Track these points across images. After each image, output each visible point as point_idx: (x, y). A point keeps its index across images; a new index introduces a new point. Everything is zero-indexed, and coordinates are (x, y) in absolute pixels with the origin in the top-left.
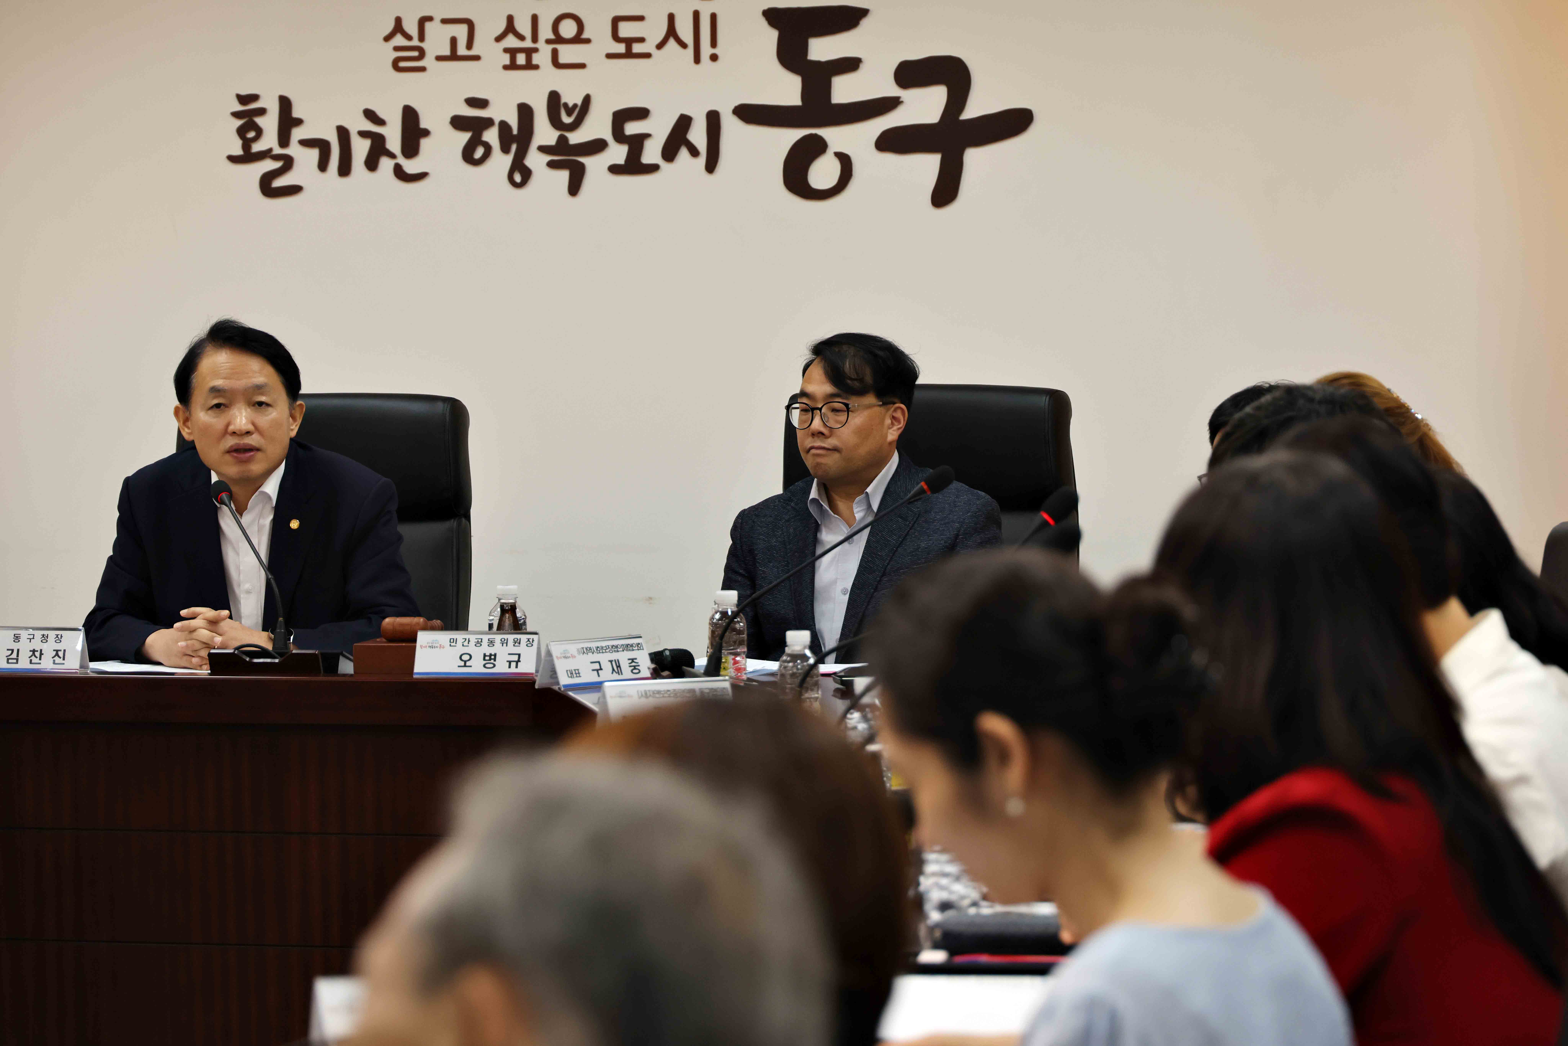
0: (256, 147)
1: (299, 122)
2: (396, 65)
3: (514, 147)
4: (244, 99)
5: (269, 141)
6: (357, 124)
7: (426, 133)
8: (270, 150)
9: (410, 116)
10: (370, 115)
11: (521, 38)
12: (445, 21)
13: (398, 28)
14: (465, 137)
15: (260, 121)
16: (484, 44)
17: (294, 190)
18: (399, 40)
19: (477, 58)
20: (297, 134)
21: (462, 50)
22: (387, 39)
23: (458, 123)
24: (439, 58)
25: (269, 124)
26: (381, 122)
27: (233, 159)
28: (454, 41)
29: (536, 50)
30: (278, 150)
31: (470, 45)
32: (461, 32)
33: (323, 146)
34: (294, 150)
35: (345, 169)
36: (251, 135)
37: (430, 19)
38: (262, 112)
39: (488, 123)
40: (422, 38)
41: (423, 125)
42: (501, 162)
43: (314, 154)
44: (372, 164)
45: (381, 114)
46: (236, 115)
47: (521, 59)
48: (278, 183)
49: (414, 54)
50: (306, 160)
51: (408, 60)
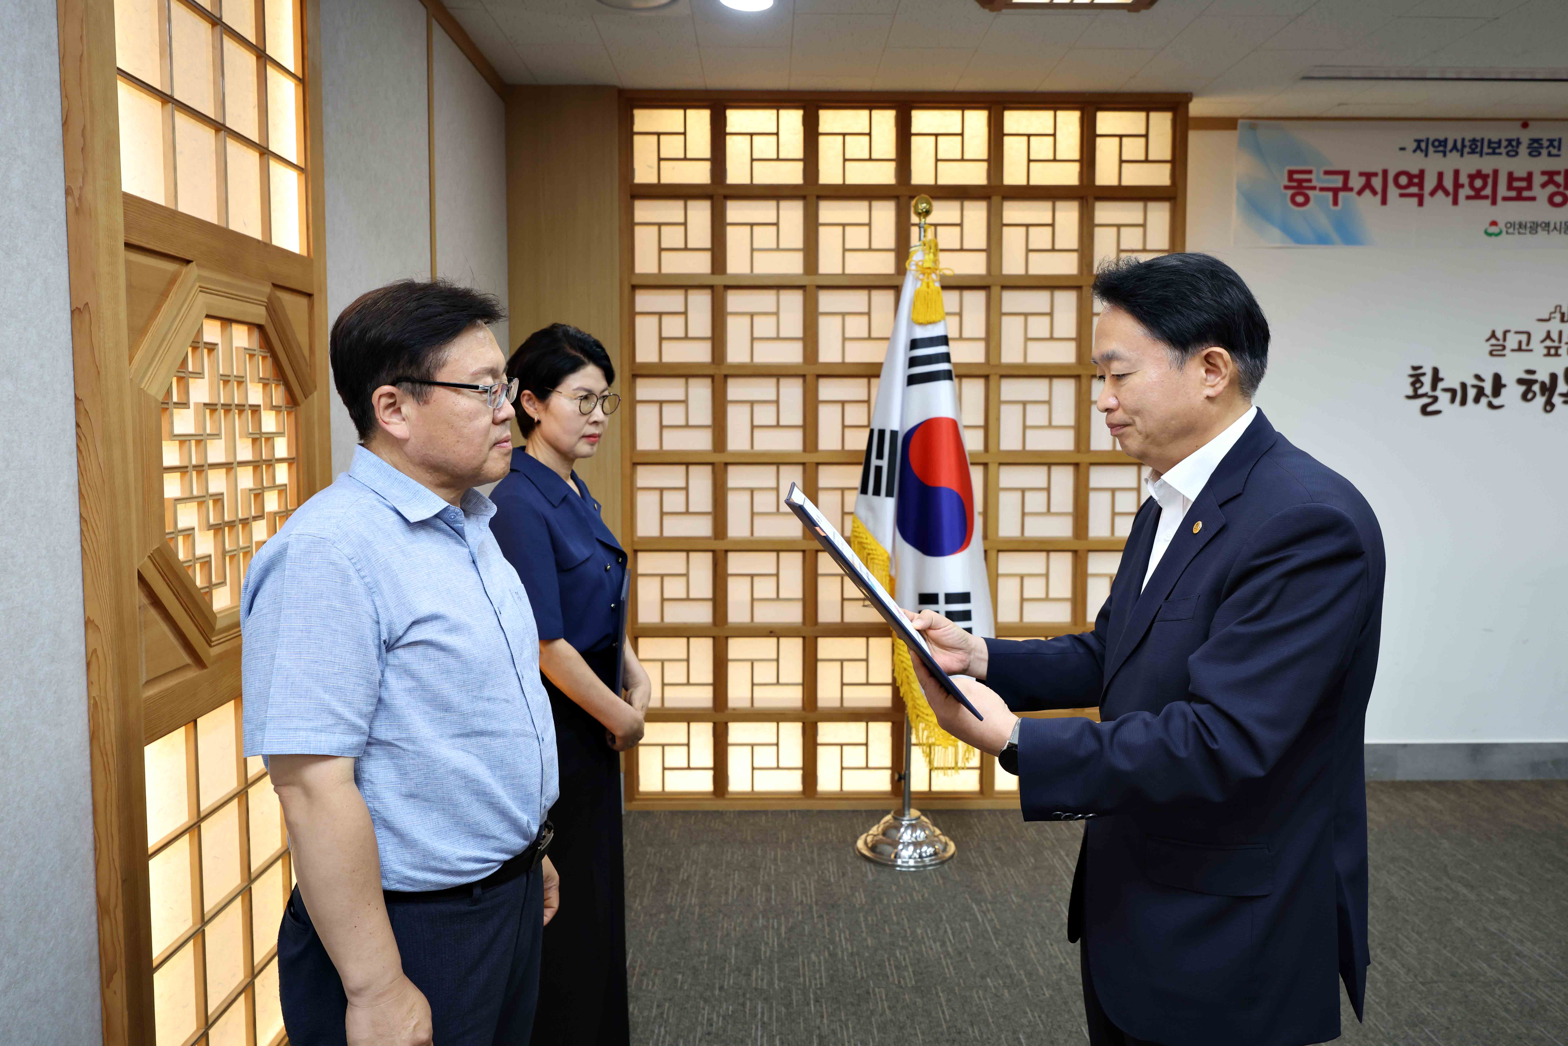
0: (1420, 392)
1: (1442, 380)
2: (1491, 353)
3: (1547, 394)
4: (1415, 368)
5: (1426, 388)
6: (1471, 381)
7: (1505, 386)
8: (1427, 393)
9: (1497, 378)
10: (1478, 377)
11: (1553, 341)
12: (1517, 333)
13: (1493, 335)
14: (1522, 388)
15: (1423, 379)
16: (1535, 344)
17: (1438, 412)
18: (1493, 341)
19: (1531, 350)
20: (1441, 385)
21: (1524, 347)
22: (1488, 340)
23: (1520, 381)
24: (1513, 350)
25: (1427, 380)
26: (1483, 380)
27: (1409, 397)
28: (1520, 343)
29: (1560, 347)
30: (1430, 393)
31: (1528, 343)
32: (1524, 338)
33: (1453, 392)
34: (1438, 393)
35: (1463, 402)
36: (1418, 385)
37: (1509, 331)
38: (1424, 374)
39: (1535, 381)
40: (1505, 340)
41: (1504, 381)
42: (1540, 400)
43: (1448, 395)
44: (1477, 400)
45: (1483, 376)
46: (1411, 376)
47: (1553, 351)
48: (1430, 409)
49: (1500, 348)
50: (1444, 398)
51: (1497, 351)
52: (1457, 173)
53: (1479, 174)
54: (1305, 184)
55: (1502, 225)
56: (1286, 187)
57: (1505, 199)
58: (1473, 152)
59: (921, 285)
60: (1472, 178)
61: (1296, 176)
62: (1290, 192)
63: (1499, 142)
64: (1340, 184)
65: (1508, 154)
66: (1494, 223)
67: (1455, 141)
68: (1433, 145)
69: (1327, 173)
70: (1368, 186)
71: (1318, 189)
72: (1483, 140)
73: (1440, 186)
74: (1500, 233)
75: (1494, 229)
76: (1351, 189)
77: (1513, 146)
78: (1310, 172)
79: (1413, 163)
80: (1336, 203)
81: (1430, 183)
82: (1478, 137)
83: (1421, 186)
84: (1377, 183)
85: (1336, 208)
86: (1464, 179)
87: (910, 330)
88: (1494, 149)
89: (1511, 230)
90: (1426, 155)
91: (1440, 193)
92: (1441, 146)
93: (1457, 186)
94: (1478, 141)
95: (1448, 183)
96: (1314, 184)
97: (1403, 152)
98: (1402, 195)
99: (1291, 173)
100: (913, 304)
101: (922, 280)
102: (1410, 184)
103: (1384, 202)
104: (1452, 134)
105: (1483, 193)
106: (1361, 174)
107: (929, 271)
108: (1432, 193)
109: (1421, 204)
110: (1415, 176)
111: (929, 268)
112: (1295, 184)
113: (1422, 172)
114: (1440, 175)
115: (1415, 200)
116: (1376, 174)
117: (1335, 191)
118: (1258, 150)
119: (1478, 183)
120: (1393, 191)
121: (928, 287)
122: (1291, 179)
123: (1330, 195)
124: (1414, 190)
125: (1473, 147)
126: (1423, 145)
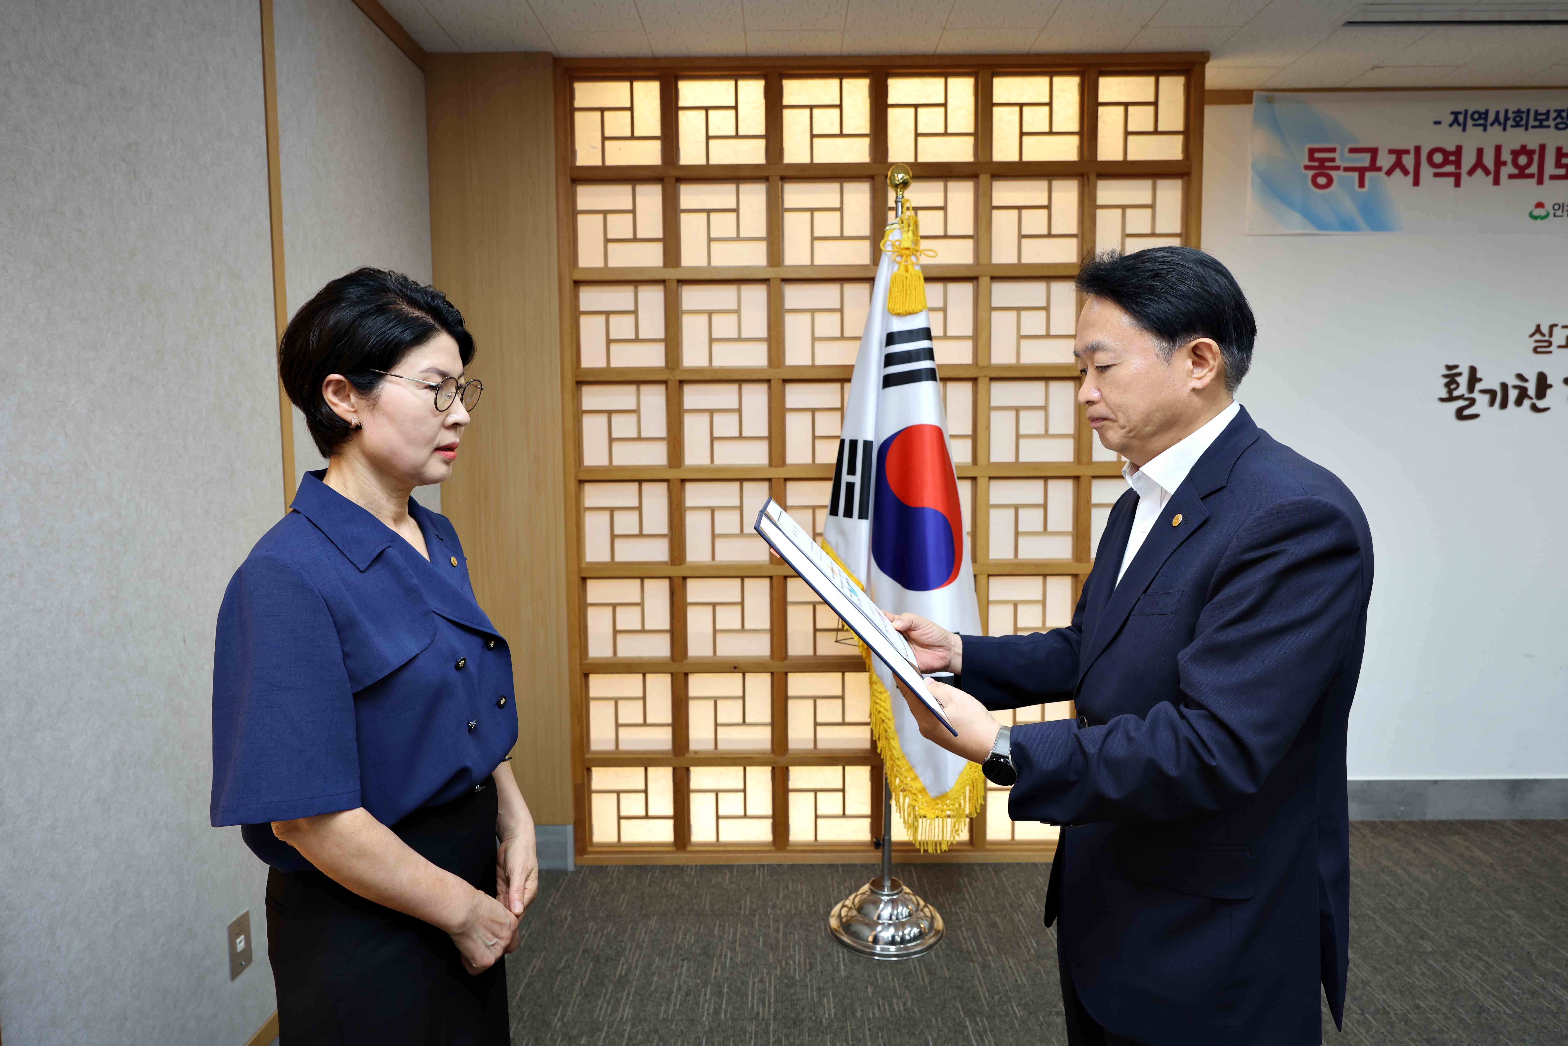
0: (1456, 393)
1: (1480, 380)
2: (1535, 350)
4: (1449, 368)
5: (1462, 390)
6: (1512, 381)
7: (1551, 386)
8: (1463, 395)
9: (1542, 378)
10: (1520, 377)
12: (1564, 327)
15: (1458, 379)
17: (1475, 416)
18: (1538, 337)
20: (1479, 386)
22: (1532, 336)
24: (1560, 347)
25: (1463, 381)
26: (1526, 380)
27: (1442, 400)
30: (1467, 396)
33: (1492, 393)
34: (1476, 395)
35: (1504, 405)
36: (1453, 387)
37: (1556, 325)
38: (1460, 374)
40: (1551, 335)
41: (1549, 382)
43: (1487, 397)
44: (1519, 402)
45: (1526, 376)
46: (1445, 376)
48: (1466, 412)
49: (1546, 344)
50: (1482, 400)
51: (1542, 347)
52: (1498, 149)
53: (1524, 150)
54: (1327, 164)
55: (1549, 207)
56: (1307, 168)
57: (1553, 177)
58: (1517, 125)
59: (899, 269)
60: (1515, 154)
61: (1318, 155)
62: (1311, 173)
63: (1548, 113)
64: (1367, 164)
65: (1556, 127)
66: (1540, 205)
67: (1497, 113)
68: (1472, 118)
69: (1352, 150)
70: (1398, 164)
71: (1342, 168)
72: (1529, 110)
73: (1479, 164)
74: (1547, 215)
75: (1539, 212)
76: (1379, 169)
77: (1562, 118)
78: (1333, 150)
79: (1449, 138)
80: (1362, 184)
81: (1468, 160)
82: (1524, 109)
83: (1458, 164)
84: (1408, 161)
85: (1362, 190)
86: (1506, 156)
87: (885, 322)
88: (1541, 121)
89: (1559, 213)
90: (1464, 130)
91: (1479, 172)
92: (1481, 118)
93: (1499, 163)
94: (1523, 112)
95: (1489, 161)
96: (1337, 163)
97: (1438, 126)
98: (1436, 175)
99: (1312, 151)
100: (890, 291)
101: (899, 263)
102: (1446, 162)
103: (1416, 182)
104: (1495, 105)
105: (1528, 171)
106: (1391, 152)
107: (907, 252)
108: (1471, 173)
109: (1457, 184)
110: (1451, 153)
111: (908, 249)
112: (1316, 164)
113: (1459, 149)
114: (1480, 152)
115: (1452, 180)
116: (1407, 152)
117: (1362, 171)
118: (1275, 126)
119: (1523, 160)
120: (1426, 171)
121: (907, 271)
122: (1311, 158)
123: (1356, 175)
124: (1450, 168)
125: (1518, 119)
126: (1461, 118)
